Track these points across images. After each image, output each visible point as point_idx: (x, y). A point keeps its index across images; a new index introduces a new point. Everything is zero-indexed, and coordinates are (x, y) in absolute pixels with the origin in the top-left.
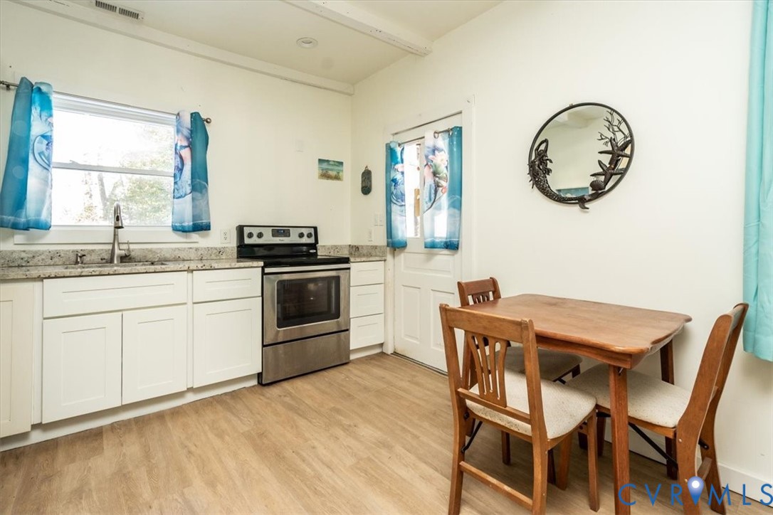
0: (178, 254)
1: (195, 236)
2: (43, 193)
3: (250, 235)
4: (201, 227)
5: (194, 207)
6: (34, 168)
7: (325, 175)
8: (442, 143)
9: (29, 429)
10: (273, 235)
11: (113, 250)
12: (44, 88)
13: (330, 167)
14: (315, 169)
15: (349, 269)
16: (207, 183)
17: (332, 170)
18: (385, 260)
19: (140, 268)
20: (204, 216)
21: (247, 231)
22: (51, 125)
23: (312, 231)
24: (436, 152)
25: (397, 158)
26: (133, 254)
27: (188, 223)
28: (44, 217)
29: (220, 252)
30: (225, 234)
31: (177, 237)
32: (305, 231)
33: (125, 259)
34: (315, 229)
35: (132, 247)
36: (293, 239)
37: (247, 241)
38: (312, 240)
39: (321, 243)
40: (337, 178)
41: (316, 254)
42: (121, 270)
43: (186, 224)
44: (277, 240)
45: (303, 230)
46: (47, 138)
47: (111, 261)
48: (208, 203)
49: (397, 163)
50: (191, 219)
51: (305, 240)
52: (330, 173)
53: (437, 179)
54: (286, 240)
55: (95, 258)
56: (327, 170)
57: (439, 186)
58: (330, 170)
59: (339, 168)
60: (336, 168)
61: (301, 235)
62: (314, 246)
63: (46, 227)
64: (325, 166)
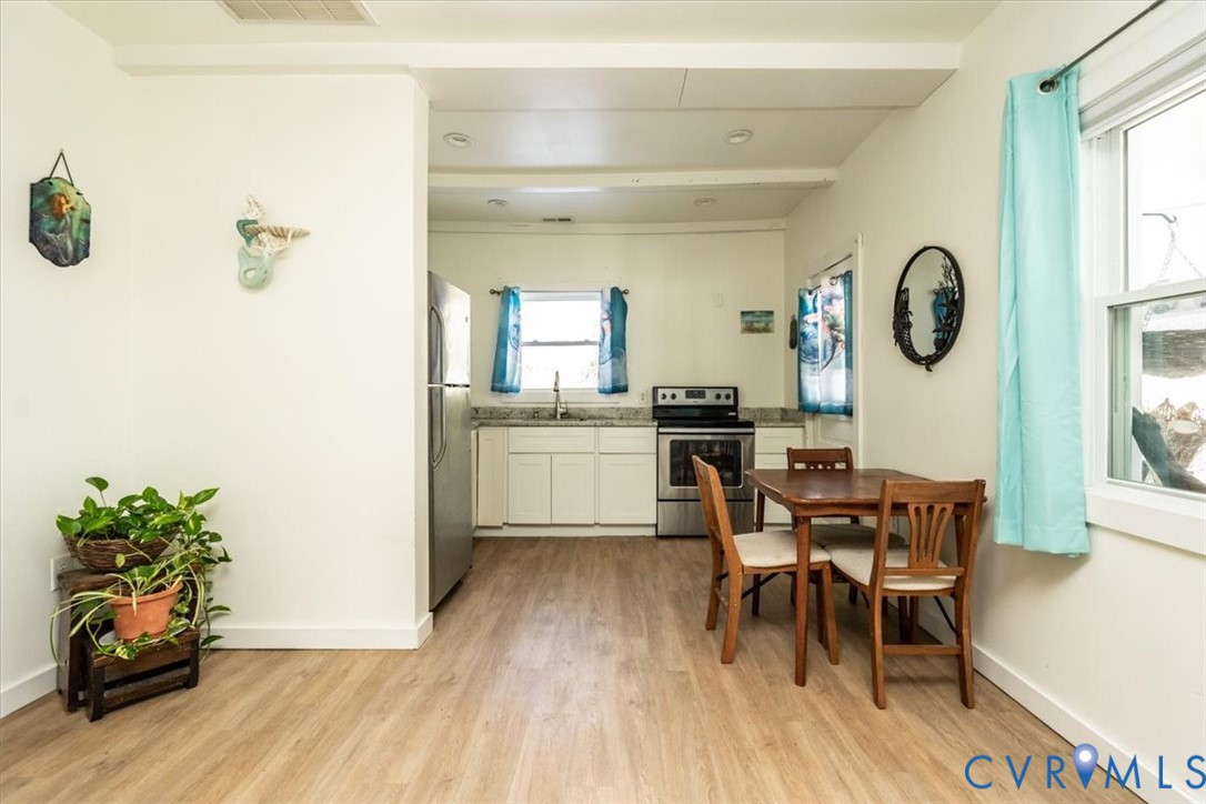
0: (603, 413)
1: (615, 397)
2: (515, 365)
3: (664, 397)
4: (619, 388)
5: (613, 371)
6: (510, 349)
7: (750, 329)
8: (839, 289)
9: (501, 524)
10: (687, 397)
11: (556, 408)
12: (516, 291)
13: (755, 319)
14: (737, 323)
15: (753, 434)
16: (625, 349)
17: (758, 322)
18: (803, 427)
19: (574, 422)
20: (622, 379)
21: (660, 392)
22: (519, 317)
23: (731, 392)
24: (834, 301)
25: (807, 307)
26: (570, 412)
27: (609, 386)
28: (515, 383)
29: (637, 412)
30: (643, 395)
31: (604, 398)
32: (723, 393)
33: (566, 415)
34: (735, 389)
35: (569, 406)
36: (709, 399)
37: (661, 402)
38: (731, 402)
39: (742, 405)
40: (766, 330)
41: (736, 417)
42: (563, 423)
43: (606, 387)
44: (691, 402)
45: (719, 391)
46: (517, 327)
47: (555, 417)
48: (625, 366)
49: (807, 313)
50: (610, 382)
51: (723, 401)
52: (756, 325)
53: (835, 333)
54: (700, 402)
55: (546, 414)
56: (752, 322)
57: (838, 341)
58: (755, 322)
59: (769, 319)
60: (764, 319)
61: (718, 396)
62: (734, 408)
63: (517, 391)
64: (748, 318)
